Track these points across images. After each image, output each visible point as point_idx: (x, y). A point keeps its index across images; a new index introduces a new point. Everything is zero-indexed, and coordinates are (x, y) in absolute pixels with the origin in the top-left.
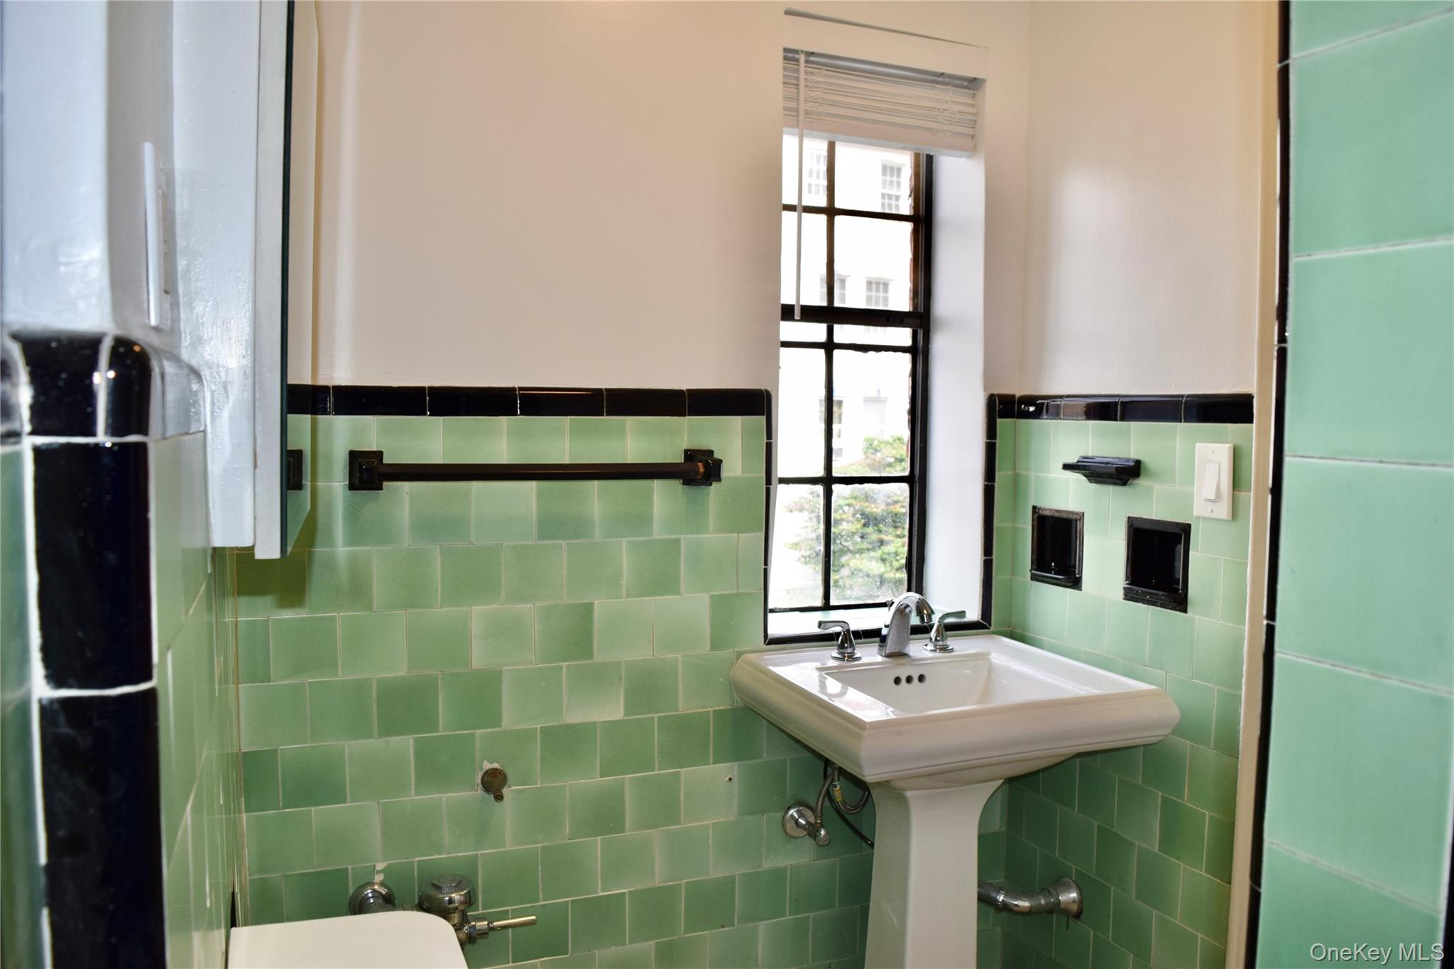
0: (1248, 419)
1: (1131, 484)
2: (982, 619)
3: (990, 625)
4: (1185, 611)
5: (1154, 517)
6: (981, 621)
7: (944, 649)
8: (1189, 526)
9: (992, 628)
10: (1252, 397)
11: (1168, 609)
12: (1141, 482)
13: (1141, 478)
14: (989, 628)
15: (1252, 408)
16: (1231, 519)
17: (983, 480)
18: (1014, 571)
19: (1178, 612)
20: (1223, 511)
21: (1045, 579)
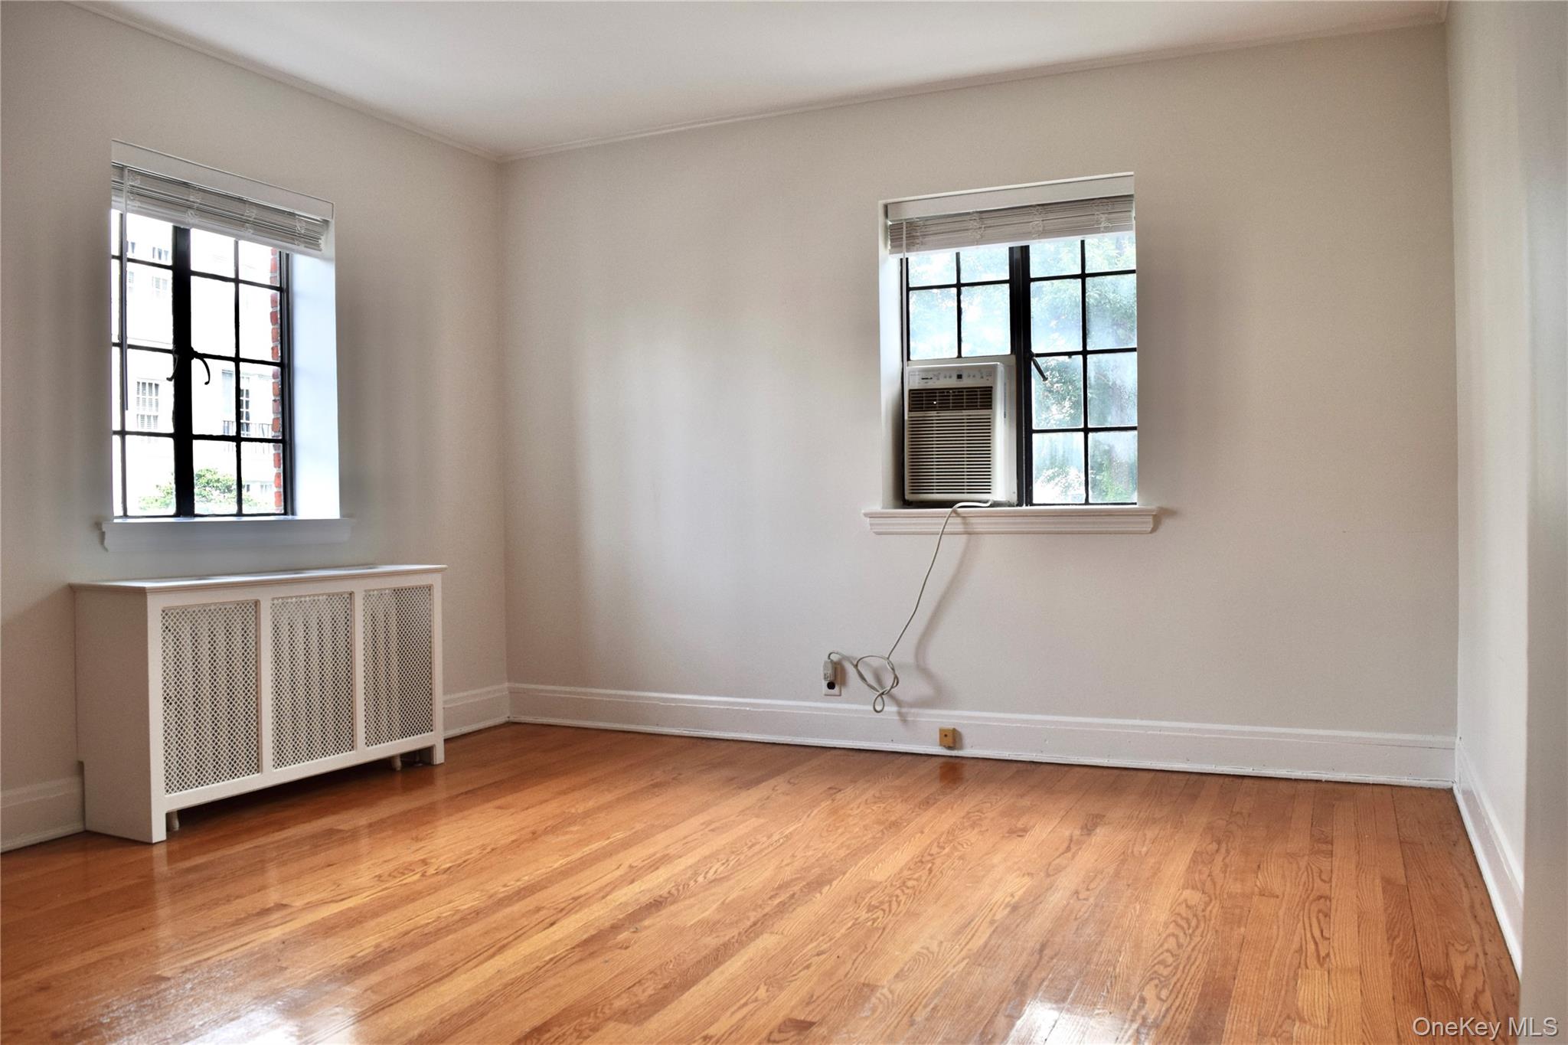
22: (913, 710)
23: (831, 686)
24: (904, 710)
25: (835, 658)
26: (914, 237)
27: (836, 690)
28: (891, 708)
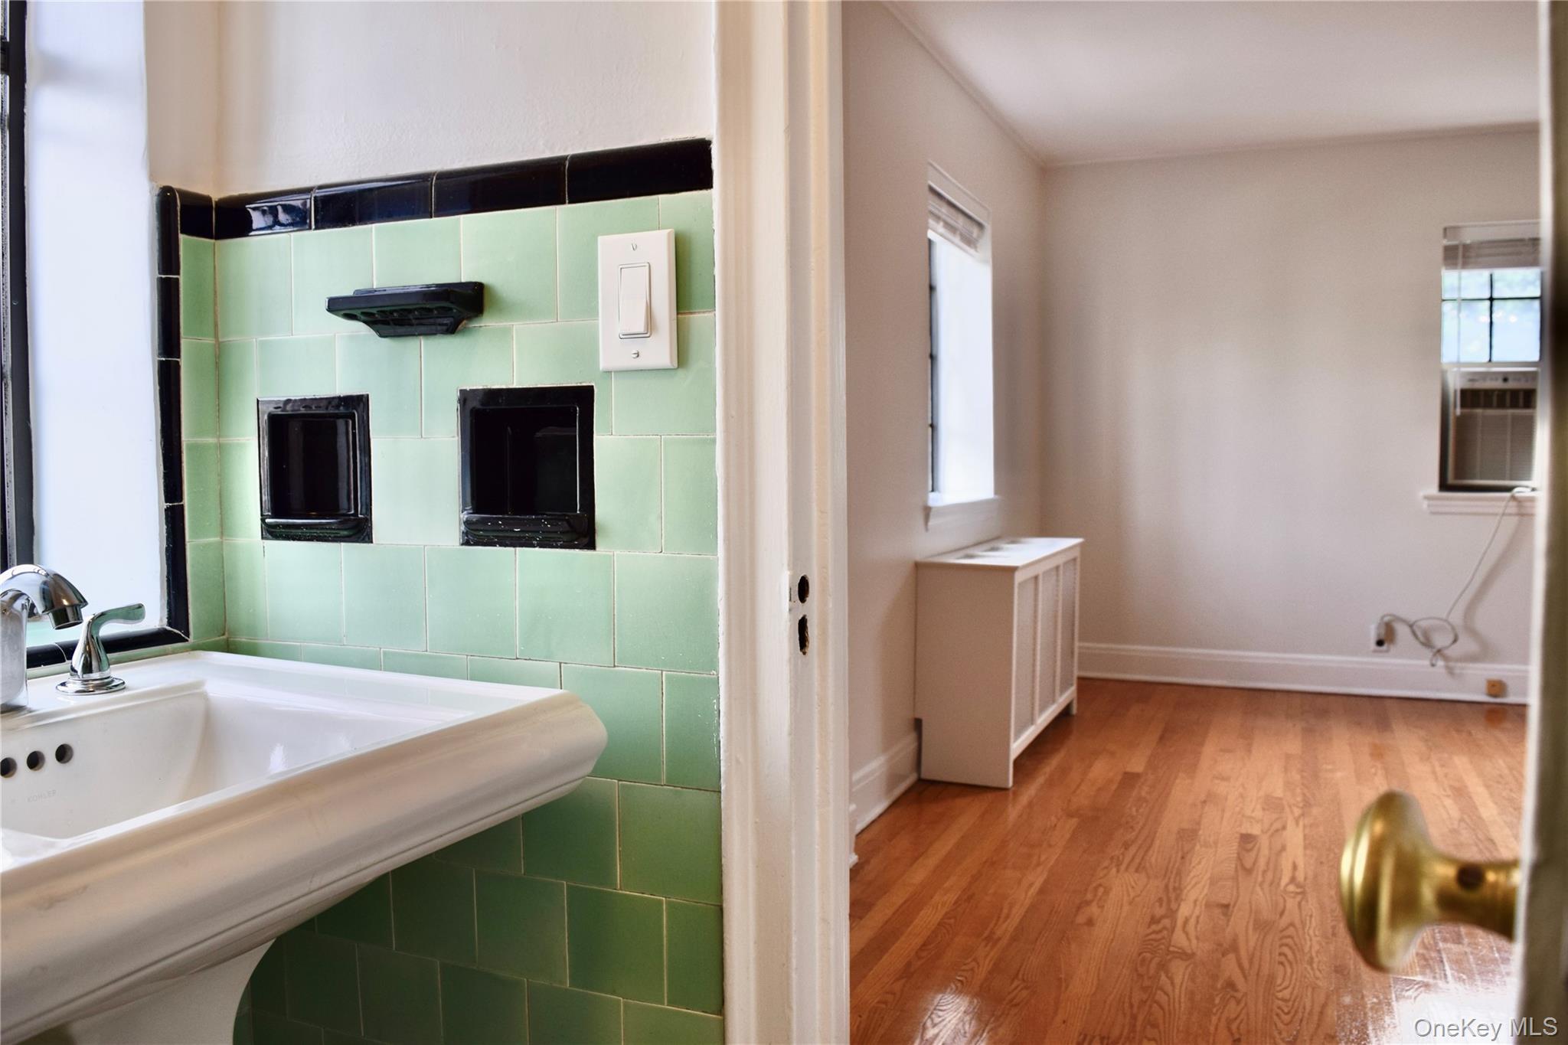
0: (704, 180)
1: (465, 330)
2: (169, 624)
3: (187, 634)
4: (591, 545)
5: (516, 385)
6: (169, 628)
7: (106, 686)
8: (589, 390)
9: (191, 639)
10: (709, 143)
11: (557, 547)
12: (487, 323)
13: (486, 314)
14: (187, 641)
15: (710, 162)
16: (676, 365)
17: (156, 352)
18: (224, 527)
19: (577, 551)
20: (659, 351)
21: (299, 532)
22: (1459, 664)
23: (1380, 643)
24: (1451, 664)
25: (1386, 619)
26: (1469, 257)
27: (1384, 647)
28: (1440, 663)
